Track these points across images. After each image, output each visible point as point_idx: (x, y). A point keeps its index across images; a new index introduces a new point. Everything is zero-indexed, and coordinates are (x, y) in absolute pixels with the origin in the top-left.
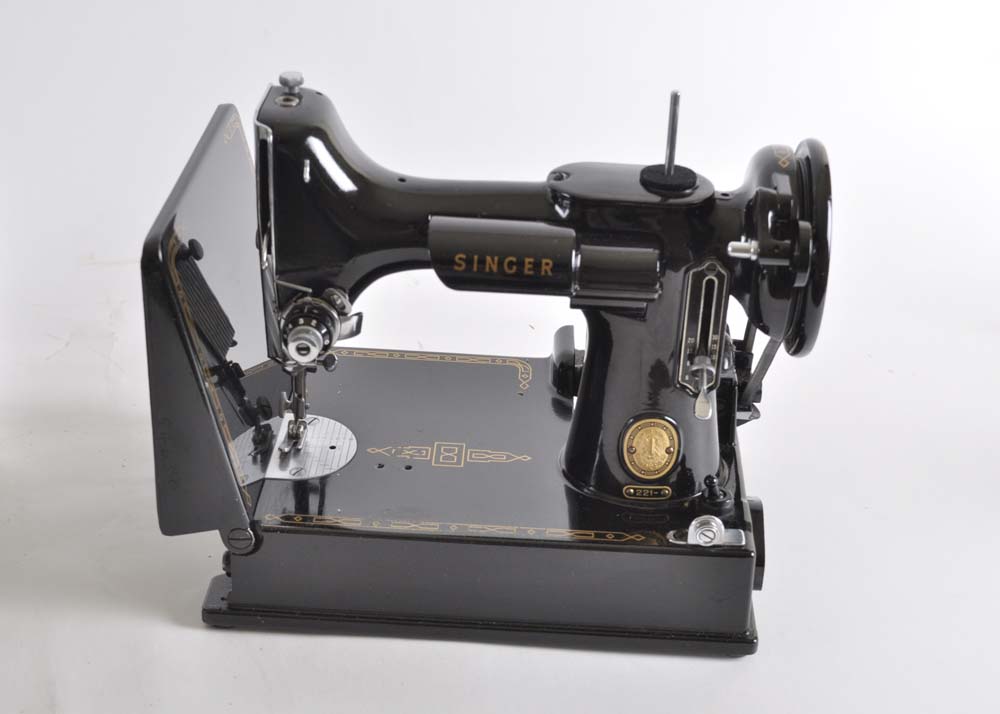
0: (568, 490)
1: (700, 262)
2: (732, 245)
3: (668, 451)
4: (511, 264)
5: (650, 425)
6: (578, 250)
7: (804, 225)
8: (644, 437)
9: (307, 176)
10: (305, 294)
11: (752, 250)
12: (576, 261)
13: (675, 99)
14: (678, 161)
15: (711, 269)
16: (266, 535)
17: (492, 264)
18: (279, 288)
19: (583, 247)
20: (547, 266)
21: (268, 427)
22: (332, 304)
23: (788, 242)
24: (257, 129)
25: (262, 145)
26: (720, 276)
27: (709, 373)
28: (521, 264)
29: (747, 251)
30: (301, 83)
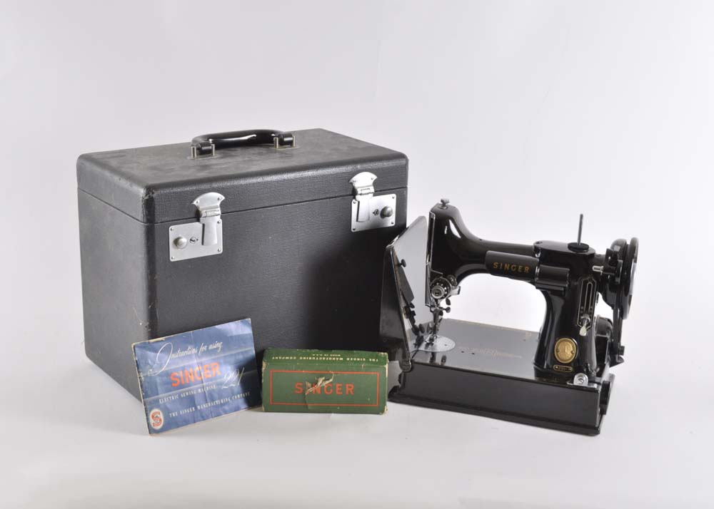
0: (535, 368)
1: (586, 277)
2: (594, 267)
3: (572, 352)
4: (514, 268)
5: (565, 340)
6: (539, 266)
7: (620, 261)
8: (562, 345)
9: (446, 232)
10: (441, 275)
11: (601, 269)
12: (537, 270)
13: (582, 216)
14: (582, 241)
15: (591, 280)
16: (416, 365)
17: (507, 266)
18: (432, 273)
19: (541, 265)
20: (527, 269)
21: (422, 337)
22: (450, 281)
23: (615, 268)
24: (430, 214)
25: (431, 220)
26: (594, 283)
27: (588, 320)
28: (517, 268)
29: (599, 269)
30: (448, 202)
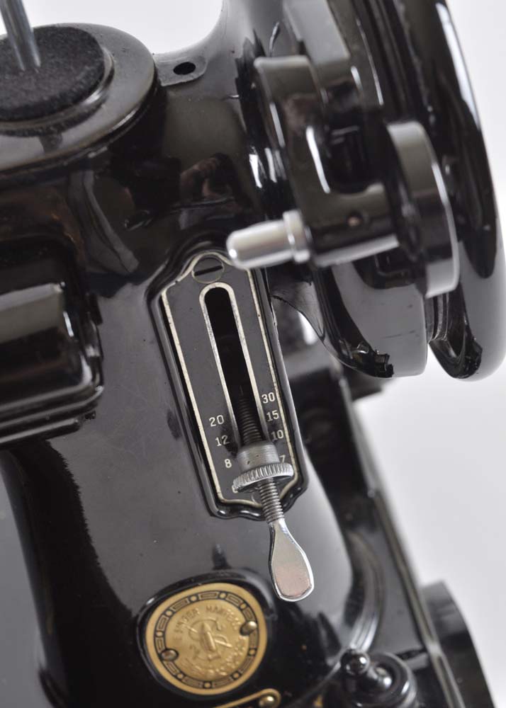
3: (245, 631)
7: (406, 133)
8: (186, 625)
11: (291, 239)
23: (376, 189)
